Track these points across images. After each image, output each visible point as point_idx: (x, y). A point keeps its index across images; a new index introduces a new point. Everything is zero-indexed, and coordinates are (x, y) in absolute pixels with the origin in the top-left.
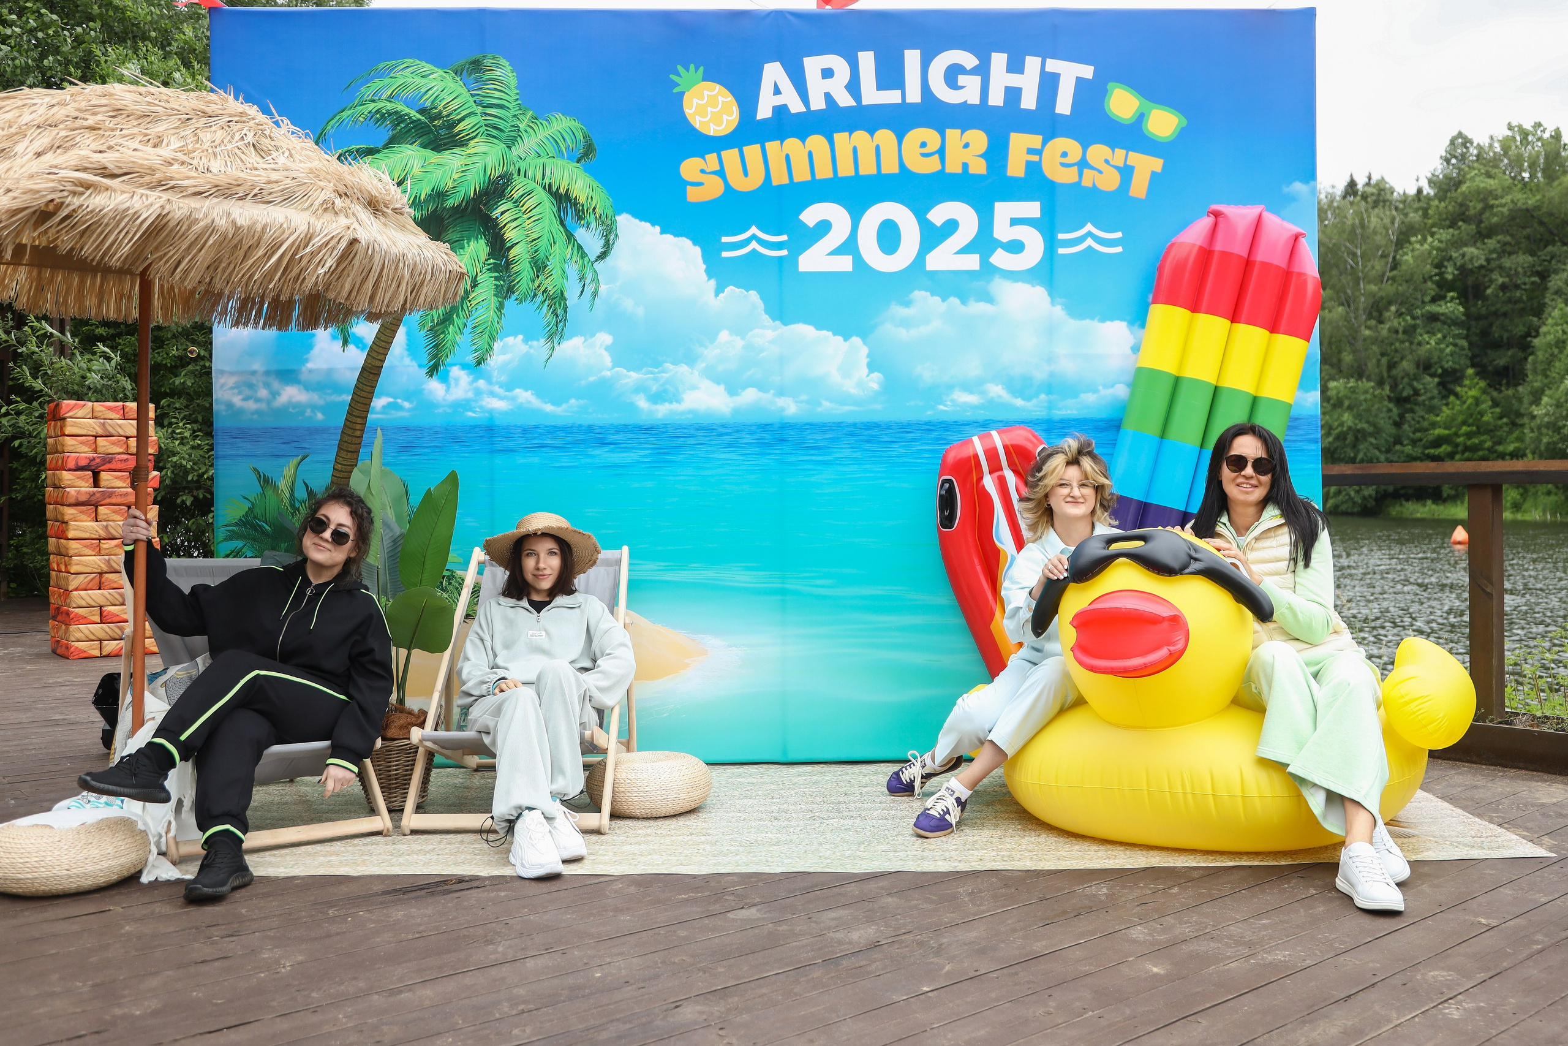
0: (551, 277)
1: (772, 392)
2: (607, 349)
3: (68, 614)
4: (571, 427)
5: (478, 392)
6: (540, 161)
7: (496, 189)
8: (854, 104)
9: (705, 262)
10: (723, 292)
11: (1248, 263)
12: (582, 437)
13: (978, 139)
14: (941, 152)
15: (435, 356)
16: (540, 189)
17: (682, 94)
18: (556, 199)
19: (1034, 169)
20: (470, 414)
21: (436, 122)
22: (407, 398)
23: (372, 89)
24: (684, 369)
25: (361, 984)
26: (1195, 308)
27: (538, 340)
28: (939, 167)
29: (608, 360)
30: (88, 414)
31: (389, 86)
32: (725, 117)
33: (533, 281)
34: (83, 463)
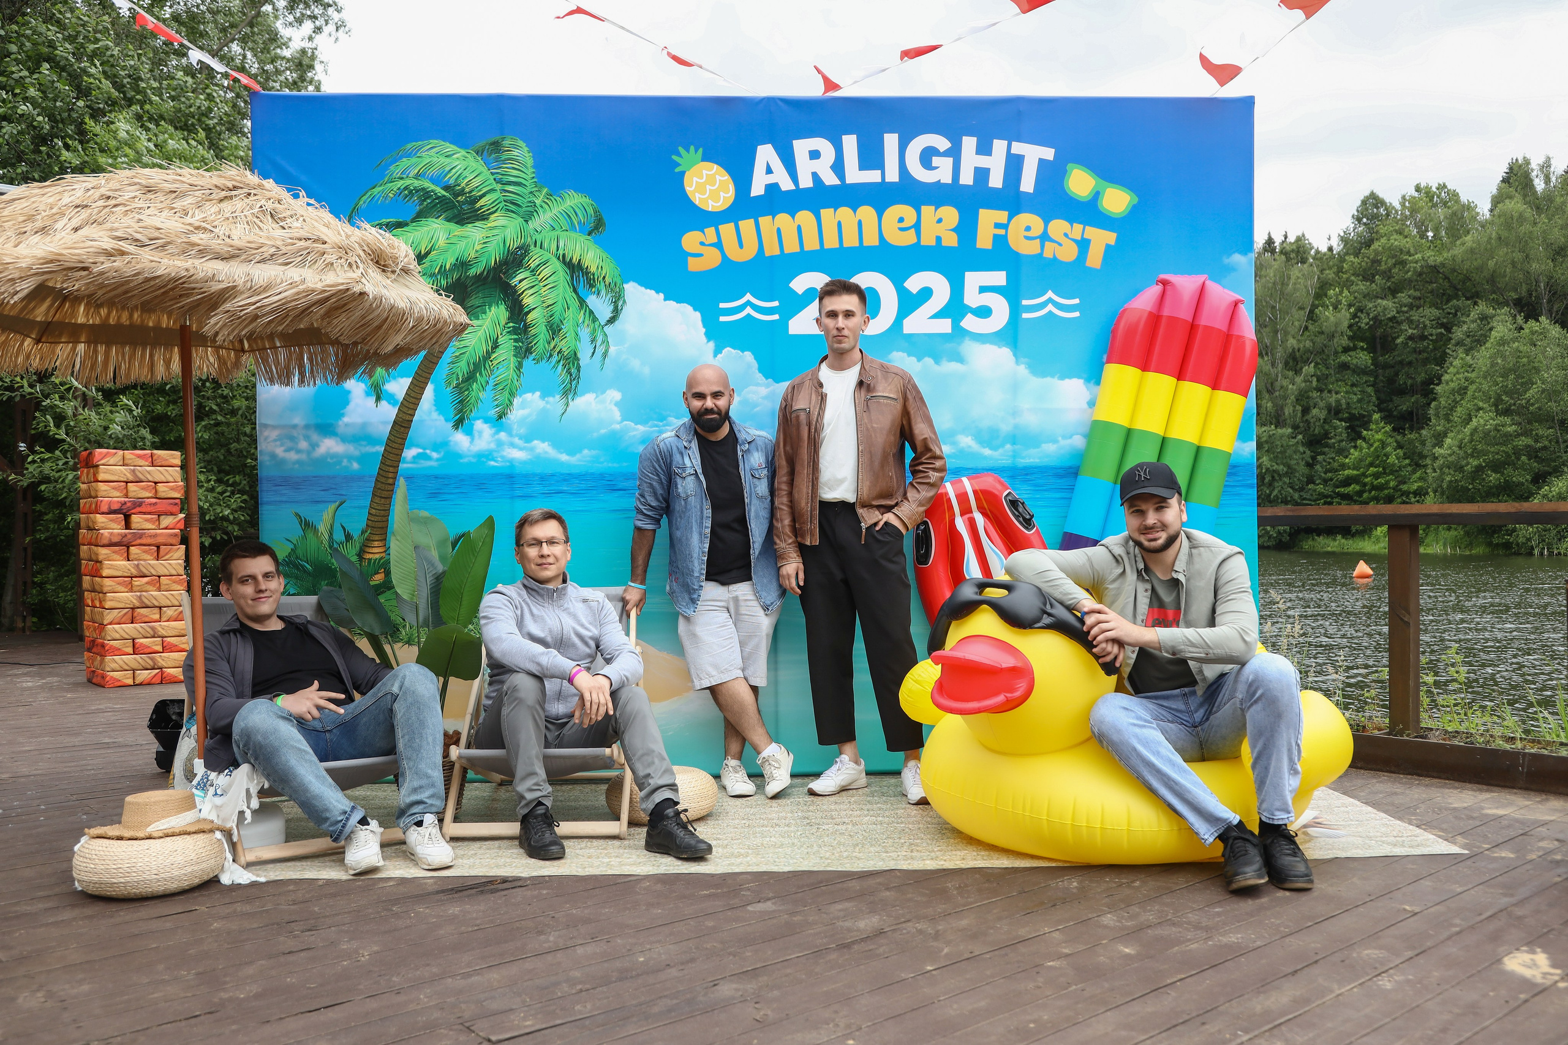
0: (566, 340)
2: (617, 404)
3: (103, 646)
4: (584, 475)
5: (500, 444)
6: (555, 233)
7: (515, 259)
8: (839, 183)
9: (704, 327)
10: (721, 353)
11: (1193, 327)
12: (594, 484)
13: (950, 215)
14: (917, 227)
15: (460, 411)
16: (555, 260)
17: (683, 173)
18: (569, 268)
19: (1000, 241)
20: (492, 463)
21: (459, 198)
22: (435, 449)
23: (400, 167)
25: (435, 970)
26: (1145, 368)
27: (554, 396)
28: (915, 240)
29: (617, 414)
30: (119, 461)
31: (415, 165)
33: (549, 343)
34: (115, 507)
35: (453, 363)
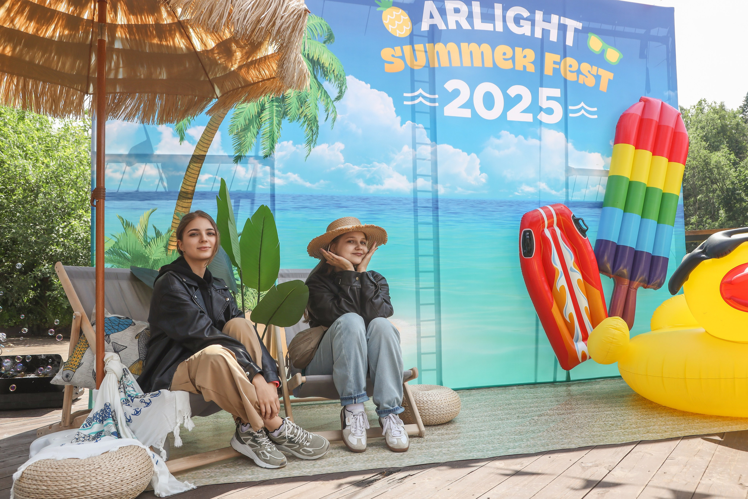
0: (309, 108)
1: (431, 181)
2: (341, 152)
5: (266, 174)
8: (471, 28)
9: (394, 107)
10: (405, 124)
11: (659, 126)
13: (530, 54)
14: (513, 58)
15: (239, 150)
17: (382, 12)
18: (312, 63)
19: (556, 71)
24: (384, 166)
26: (637, 146)
27: (301, 144)
28: (512, 66)
29: (342, 158)
33: (298, 109)
35: (234, 118)
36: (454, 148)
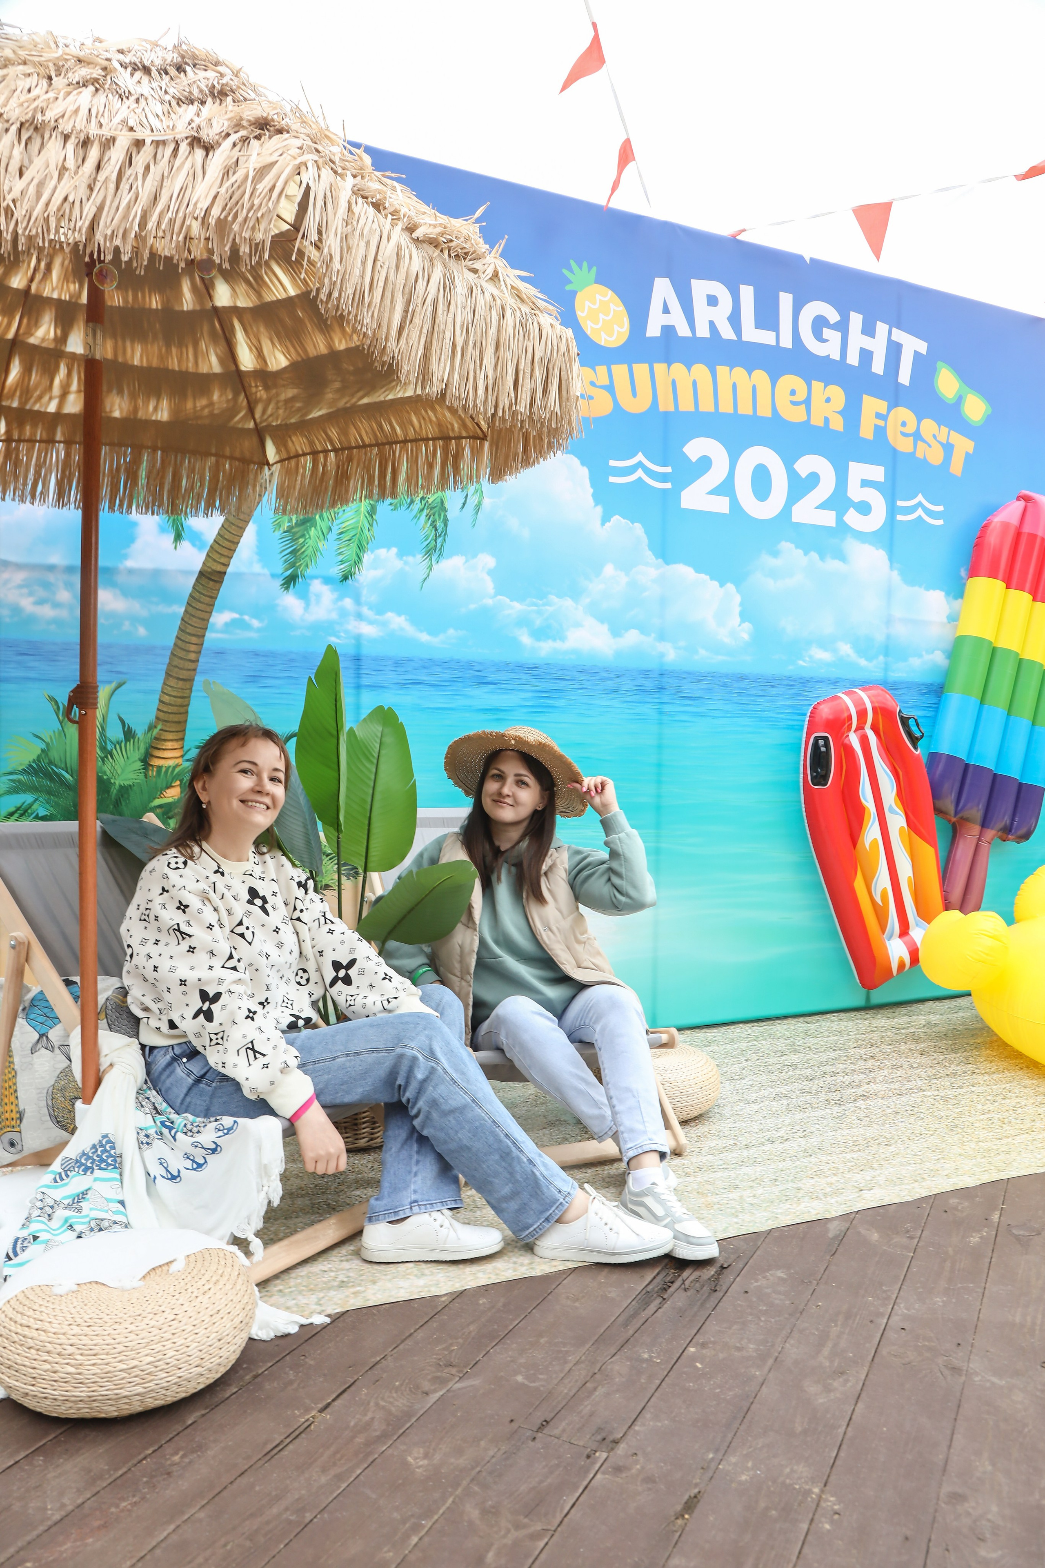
1: (653, 635)
2: (490, 573)
5: (343, 613)
8: (736, 338)
9: (592, 486)
10: (609, 521)
13: (837, 393)
14: (807, 402)
15: (293, 565)
17: (574, 293)
19: (880, 432)
20: (334, 639)
22: (256, 615)
24: (568, 603)
26: (1010, 583)
27: (414, 556)
28: (805, 418)
29: (490, 586)
32: (616, 328)
36: (697, 572)
